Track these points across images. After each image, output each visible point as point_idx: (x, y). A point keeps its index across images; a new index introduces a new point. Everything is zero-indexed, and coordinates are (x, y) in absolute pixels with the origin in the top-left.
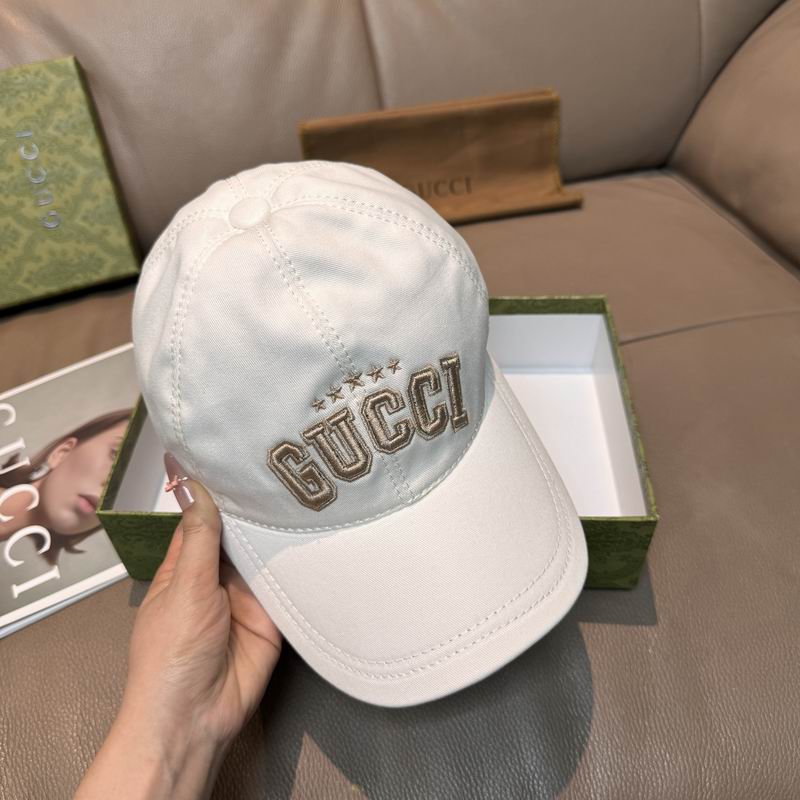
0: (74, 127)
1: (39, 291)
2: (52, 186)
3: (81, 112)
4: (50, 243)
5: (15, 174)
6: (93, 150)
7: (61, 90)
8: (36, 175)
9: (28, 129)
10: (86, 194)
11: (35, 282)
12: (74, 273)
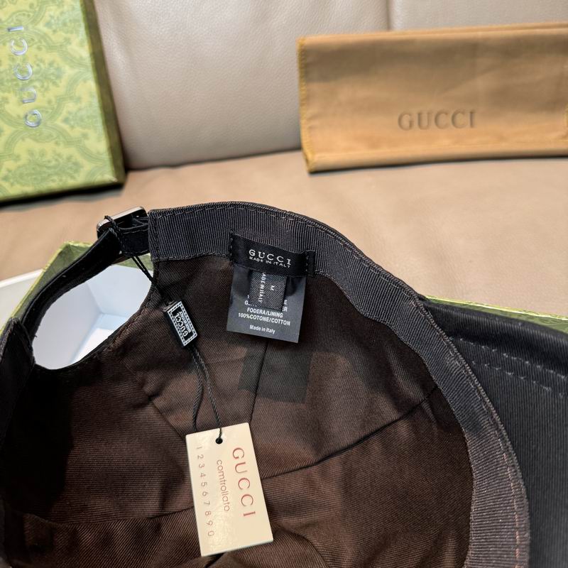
0: (65, 24)
1: (15, 190)
2: (37, 84)
3: (73, 8)
4: (30, 143)
6: (81, 50)
8: (23, 71)
9: (19, 23)
10: (69, 96)
11: (12, 180)
12: (49, 175)
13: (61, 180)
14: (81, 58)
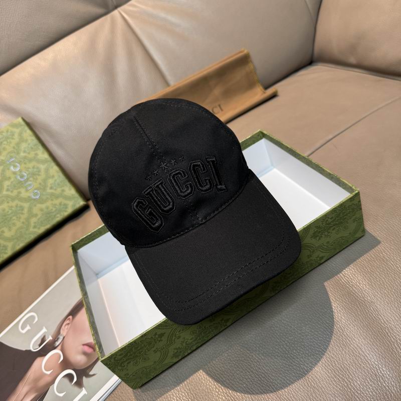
0: (32, 148)
1: (42, 230)
2: (31, 179)
3: (33, 140)
4: (39, 206)
5: (12, 180)
6: (44, 155)
7: (20, 134)
8: (22, 177)
9: (11, 157)
10: (48, 177)
11: (38, 227)
12: (55, 216)
13: (61, 215)
14: (46, 159)
